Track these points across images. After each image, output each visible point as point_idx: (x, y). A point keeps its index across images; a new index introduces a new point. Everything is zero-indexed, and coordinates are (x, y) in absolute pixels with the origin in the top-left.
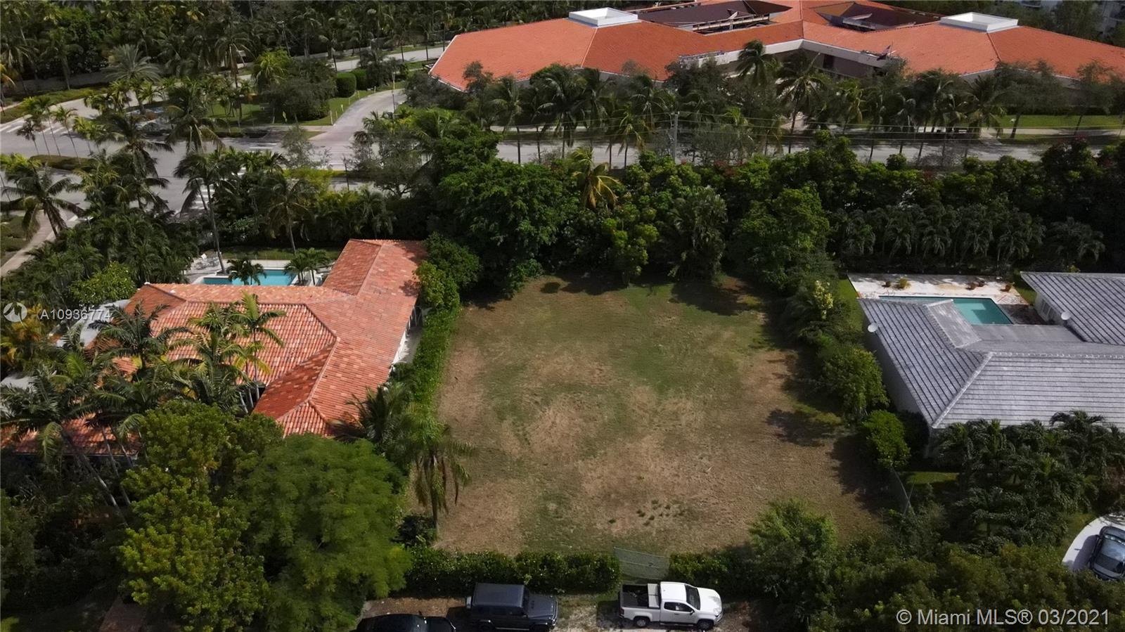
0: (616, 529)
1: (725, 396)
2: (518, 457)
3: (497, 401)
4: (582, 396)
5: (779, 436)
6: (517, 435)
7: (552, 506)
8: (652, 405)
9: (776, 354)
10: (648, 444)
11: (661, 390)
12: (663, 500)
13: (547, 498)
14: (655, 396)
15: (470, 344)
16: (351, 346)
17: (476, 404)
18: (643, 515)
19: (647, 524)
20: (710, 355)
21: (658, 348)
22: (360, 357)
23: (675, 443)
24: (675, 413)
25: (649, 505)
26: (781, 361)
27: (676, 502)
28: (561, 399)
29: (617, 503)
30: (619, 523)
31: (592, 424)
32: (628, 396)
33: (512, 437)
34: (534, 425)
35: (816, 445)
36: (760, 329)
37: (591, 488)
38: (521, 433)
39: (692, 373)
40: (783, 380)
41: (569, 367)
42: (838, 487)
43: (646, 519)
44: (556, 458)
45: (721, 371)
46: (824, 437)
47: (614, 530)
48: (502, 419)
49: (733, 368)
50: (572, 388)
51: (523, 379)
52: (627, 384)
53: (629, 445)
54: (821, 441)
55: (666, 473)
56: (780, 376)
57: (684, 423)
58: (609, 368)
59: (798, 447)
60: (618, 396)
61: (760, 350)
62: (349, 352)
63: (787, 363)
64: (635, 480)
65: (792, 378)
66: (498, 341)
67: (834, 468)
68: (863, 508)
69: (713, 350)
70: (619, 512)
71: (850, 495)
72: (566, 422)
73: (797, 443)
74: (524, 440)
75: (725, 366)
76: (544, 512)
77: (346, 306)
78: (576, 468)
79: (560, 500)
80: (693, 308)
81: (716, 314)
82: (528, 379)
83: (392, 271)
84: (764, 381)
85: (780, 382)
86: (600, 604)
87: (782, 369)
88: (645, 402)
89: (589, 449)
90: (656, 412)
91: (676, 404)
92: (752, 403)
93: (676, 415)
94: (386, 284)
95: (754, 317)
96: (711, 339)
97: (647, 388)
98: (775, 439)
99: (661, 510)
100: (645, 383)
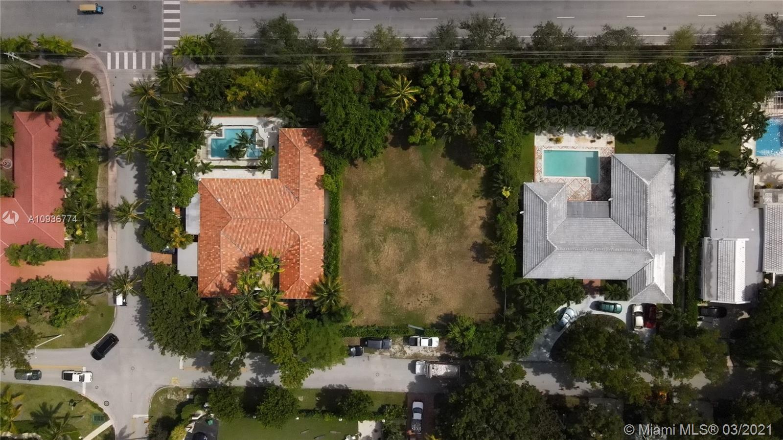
0: (410, 307)
1: (456, 233)
2: (376, 273)
3: (365, 240)
4: (399, 235)
5: (473, 257)
6: (374, 261)
7: (389, 297)
8: (426, 241)
9: (483, 202)
10: (422, 265)
11: (430, 230)
12: (426, 293)
13: (387, 294)
14: (428, 234)
15: (350, 197)
16: (306, 239)
17: (357, 242)
18: (419, 301)
19: (420, 305)
20: (454, 203)
21: (432, 198)
22: (311, 244)
23: (434, 263)
24: (435, 245)
25: (421, 296)
26: (485, 207)
27: (430, 294)
28: (391, 236)
29: (411, 295)
30: (411, 304)
31: (402, 253)
32: (417, 235)
33: (373, 262)
34: (381, 254)
35: (486, 262)
36: (479, 181)
37: (402, 287)
38: (376, 259)
39: (445, 217)
40: (482, 221)
41: (393, 215)
42: (488, 285)
43: (419, 303)
44: (390, 273)
45: (457, 216)
46: (490, 258)
47: (409, 308)
48: (368, 252)
49: (462, 213)
50: (395, 230)
51: (375, 224)
52: (416, 227)
53: (416, 265)
54: (489, 260)
55: (428, 279)
56: (481, 218)
57: (437, 251)
58: (410, 214)
59: (479, 264)
60: (413, 234)
61: (477, 199)
62: (306, 243)
63: (486, 210)
64: (417, 283)
65: (486, 220)
66: (361, 194)
67: (489, 275)
68: (494, 295)
69: (457, 200)
70: (411, 299)
71: (491, 289)
72: (392, 252)
73: (479, 262)
74: (377, 263)
75: (459, 211)
76: (386, 299)
77: (297, 211)
78: (396, 278)
79: (391, 295)
80: (452, 162)
81: (462, 168)
82: (377, 224)
83: (309, 171)
84: (474, 222)
85: (480, 223)
86: (404, 337)
87: (483, 213)
88: (424, 238)
89: (402, 267)
90: (427, 245)
91: (436, 239)
92: (466, 238)
93: (435, 247)
94: (309, 184)
95: (480, 169)
96: (457, 190)
97: (425, 229)
98: (472, 259)
99: (425, 299)
100: (423, 226)
